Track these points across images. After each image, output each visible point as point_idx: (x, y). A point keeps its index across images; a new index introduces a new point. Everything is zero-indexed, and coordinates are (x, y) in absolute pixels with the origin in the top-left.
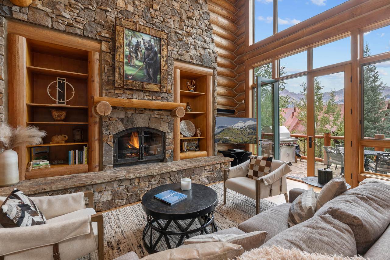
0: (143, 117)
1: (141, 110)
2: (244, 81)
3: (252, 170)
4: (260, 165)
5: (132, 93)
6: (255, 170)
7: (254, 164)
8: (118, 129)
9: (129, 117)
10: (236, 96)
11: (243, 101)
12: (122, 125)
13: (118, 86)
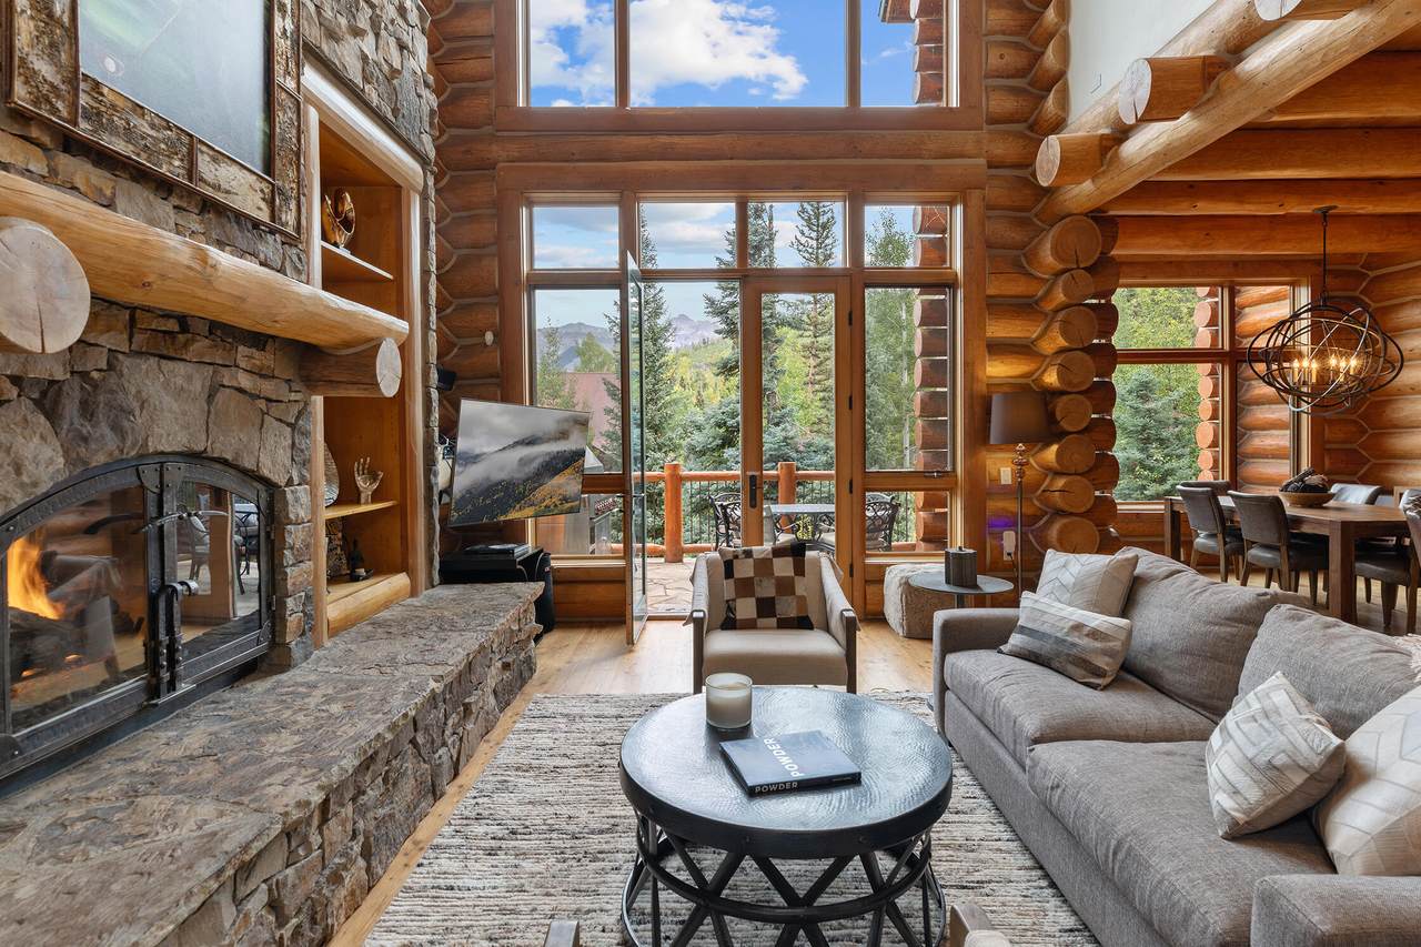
0: (179, 381)
1: (165, 332)
2: (493, 249)
3: (754, 599)
4: (776, 574)
5: (108, 192)
6: (765, 596)
7: (751, 578)
8: (25, 479)
9: (95, 375)
10: (448, 307)
11: (489, 337)
12: (51, 437)
13: (36, 103)
